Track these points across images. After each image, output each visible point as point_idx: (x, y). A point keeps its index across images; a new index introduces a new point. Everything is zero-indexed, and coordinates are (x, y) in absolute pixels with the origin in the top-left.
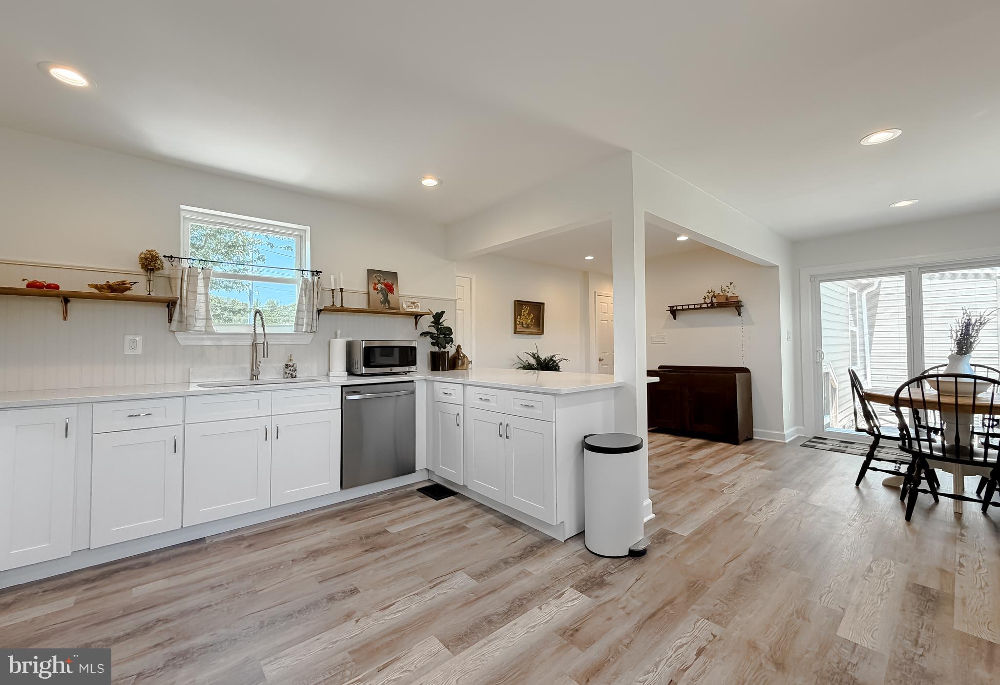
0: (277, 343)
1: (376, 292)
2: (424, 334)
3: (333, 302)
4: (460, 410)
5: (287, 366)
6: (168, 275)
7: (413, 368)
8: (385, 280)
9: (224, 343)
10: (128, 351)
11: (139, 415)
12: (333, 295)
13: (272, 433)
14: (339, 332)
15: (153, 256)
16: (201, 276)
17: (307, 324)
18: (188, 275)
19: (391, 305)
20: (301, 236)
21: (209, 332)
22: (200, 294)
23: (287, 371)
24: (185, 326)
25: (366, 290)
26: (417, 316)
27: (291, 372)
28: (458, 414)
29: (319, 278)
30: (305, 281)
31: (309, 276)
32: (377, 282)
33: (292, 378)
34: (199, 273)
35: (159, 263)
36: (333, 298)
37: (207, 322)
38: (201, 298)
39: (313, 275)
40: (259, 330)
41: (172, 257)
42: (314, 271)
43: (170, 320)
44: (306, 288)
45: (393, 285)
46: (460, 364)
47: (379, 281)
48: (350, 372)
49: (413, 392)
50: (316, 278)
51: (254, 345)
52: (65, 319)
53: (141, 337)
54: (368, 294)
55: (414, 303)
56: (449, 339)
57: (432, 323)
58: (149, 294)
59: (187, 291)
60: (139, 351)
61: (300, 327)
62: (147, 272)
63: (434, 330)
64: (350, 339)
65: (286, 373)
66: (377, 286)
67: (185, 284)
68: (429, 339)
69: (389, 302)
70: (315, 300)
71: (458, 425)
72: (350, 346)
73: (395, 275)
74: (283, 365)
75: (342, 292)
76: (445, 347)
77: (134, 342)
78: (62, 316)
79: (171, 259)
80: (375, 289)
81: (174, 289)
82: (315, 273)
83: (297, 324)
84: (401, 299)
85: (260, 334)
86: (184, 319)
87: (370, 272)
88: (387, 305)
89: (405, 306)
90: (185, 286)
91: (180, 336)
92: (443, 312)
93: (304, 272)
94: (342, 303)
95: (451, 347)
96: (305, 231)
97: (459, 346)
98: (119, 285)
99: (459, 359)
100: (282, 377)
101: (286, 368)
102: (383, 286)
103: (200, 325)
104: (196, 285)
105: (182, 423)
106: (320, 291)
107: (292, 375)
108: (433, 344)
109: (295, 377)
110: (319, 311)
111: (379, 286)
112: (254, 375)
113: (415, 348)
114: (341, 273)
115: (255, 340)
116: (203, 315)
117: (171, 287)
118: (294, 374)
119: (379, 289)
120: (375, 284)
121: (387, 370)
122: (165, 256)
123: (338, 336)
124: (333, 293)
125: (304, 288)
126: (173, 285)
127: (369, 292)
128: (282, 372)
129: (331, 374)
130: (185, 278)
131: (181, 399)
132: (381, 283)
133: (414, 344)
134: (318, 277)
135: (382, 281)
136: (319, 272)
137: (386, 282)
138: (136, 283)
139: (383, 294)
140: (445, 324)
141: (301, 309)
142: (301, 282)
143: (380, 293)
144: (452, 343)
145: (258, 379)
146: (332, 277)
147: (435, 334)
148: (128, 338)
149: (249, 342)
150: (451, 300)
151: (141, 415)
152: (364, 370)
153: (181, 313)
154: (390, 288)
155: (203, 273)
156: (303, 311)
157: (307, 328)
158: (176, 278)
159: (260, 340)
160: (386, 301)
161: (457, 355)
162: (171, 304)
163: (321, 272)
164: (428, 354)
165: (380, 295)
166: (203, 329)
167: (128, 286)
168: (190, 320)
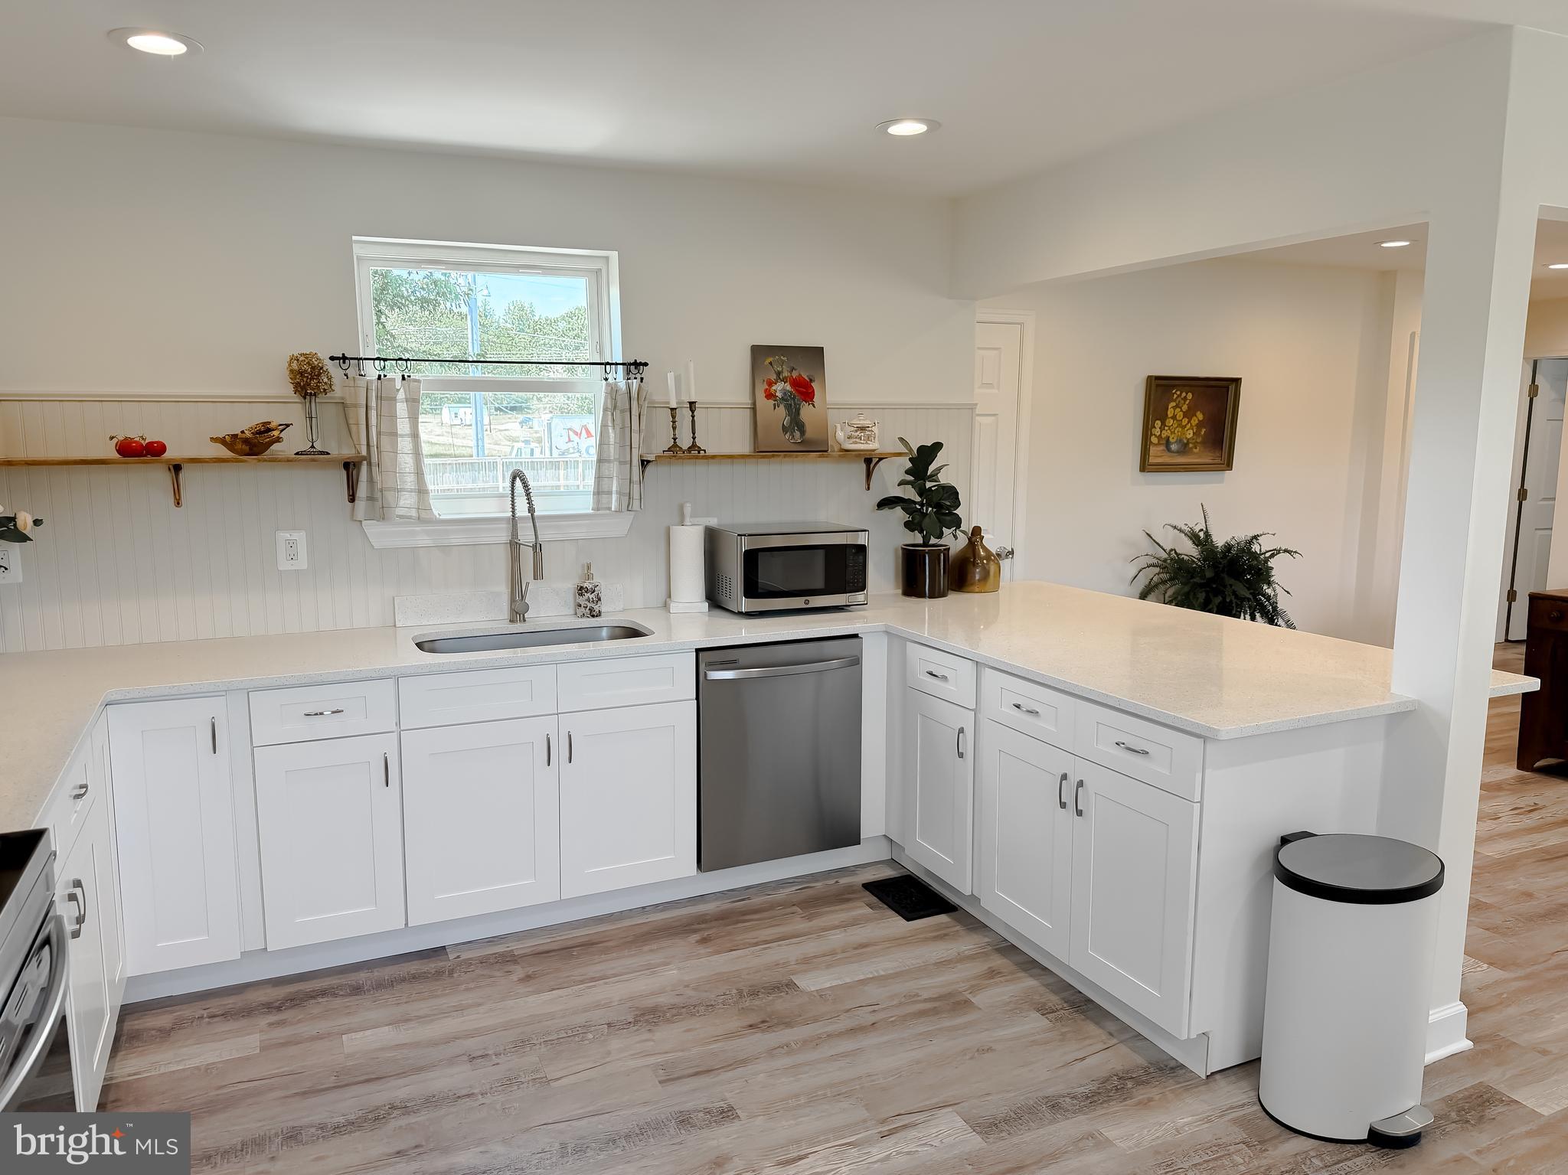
0: (560, 537)
1: (771, 402)
2: (886, 503)
3: (675, 439)
4: (967, 721)
5: (581, 591)
6: (343, 398)
8: (793, 369)
9: (456, 539)
10: (284, 565)
11: (321, 714)
12: (674, 422)
13: (560, 750)
14: (688, 509)
15: (313, 368)
16: (401, 395)
17: (619, 493)
18: (377, 397)
19: (809, 434)
20: (598, 272)
21: (423, 517)
22: (402, 436)
23: (582, 600)
24: (381, 511)
25: (745, 399)
26: (870, 462)
27: (589, 605)
28: (961, 731)
29: (642, 379)
30: (613, 391)
31: (619, 376)
32: (773, 377)
33: (593, 616)
34: (398, 390)
35: (326, 380)
36: (674, 428)
37: (419, 499)
38: (405, 445)
39: (628, 372)
40: (522, 510)
41: (344, 358)
42: (630, 364)
43: (352, 499)
44: (615, 408)
45: (811, 380)
46: (977, 577)
47: (779, 374)
48: (714, 599)
49: (856, 662)
50: (635, 383)
51: (514, 545)
52: (178, 504)
53: (303, 534)
54: (754, 409)
55: (862, 429)
56: (948, 518)
57: (907, 472)
58: (313, 447)
59: (379, 434)
60: (302, 563)
61: (604, 498)
62: (305, 398)
63: (910, 493)
64: (713, 522)
65: (580, 606)
66: (774, 388)
67: (373, 414)
68: (899, 514)
69: (801, 427)
70: (635, 436)
71: (961, 755)
72: (713, 540)
73: (816, 354)
74: (571, 585)
75: (693, 412)
76: (940, 536)
77: (291, 544)
78: (172, 499)
79: (344, 363)
80: (770, 395)
81: (353, 428)
82: (634, 367)
83: (598, 493)
84: (833, 417)
85: (523, 518)
86: (378, 495)
87: (759, 353)
88: (797, 434)
89: (840, 435)
90: (373, 420)
91: (372, 528)
92: (938, 446)
93: (608, 367)
94: (694, 438)
95: (955, 537)
96: (607, 258)
97: (977, 531)
99: (974, 564)
100: (573, 612)
101: (581, 595)
102: (788, 387)
103: (406, 502)
104: (393, 417)
105: (394, 728)
106: (644, 412)
107: (591, 610)
108: (908, 525)
109: (599, 614)
110: (644, 463)
111: (779, 388)
112: (517, 613)
113: (862, 549)
114: (692, 365)
115: (514, 533)
116: (410, 481)
117: (348, 425)
118: (597, 608)
119: (779, 394)
120: (770, 384)
121: (798, 602)
122: (332, 358)
123: (687, 521)
124: (674, 417)
125: (609, 406)
126: (351, 421)
127: (754, 403)
128: (572, 604)
129: (674, 607)
130: (373, 403)
131: (391, 681)
132: (784, 380)
133: (861, 539)
134: (639, 376)
135: (786, 374)
136: (641, 364)
137: (795, 374)
138: (288, 426)
139: (788, 407)
140: (944, 478)
141: (605, 456)
142: (603, 395)
143: (782, 406)
144: (958, 526)
145: (525, 621)
146: (671, 376)
147: (915, 503)
148: (284, 535)
149: (504, 536)
150: (959, 407)
151: (325, 713)
152: (745, 604)
153: (371, 480)
154: (804, 391)
155: (404, 389)
156: (609, 461)
157: (620, 501)
158: (356, 406)
159: (526, 536)
160: (796, 424)
161: (970, 554)
162: (350, 467)
163: (646, 364)
164: (896, 550)
165: (782, 411)
166: (414, 513)
167: (276, 433)
168: (389, 495)
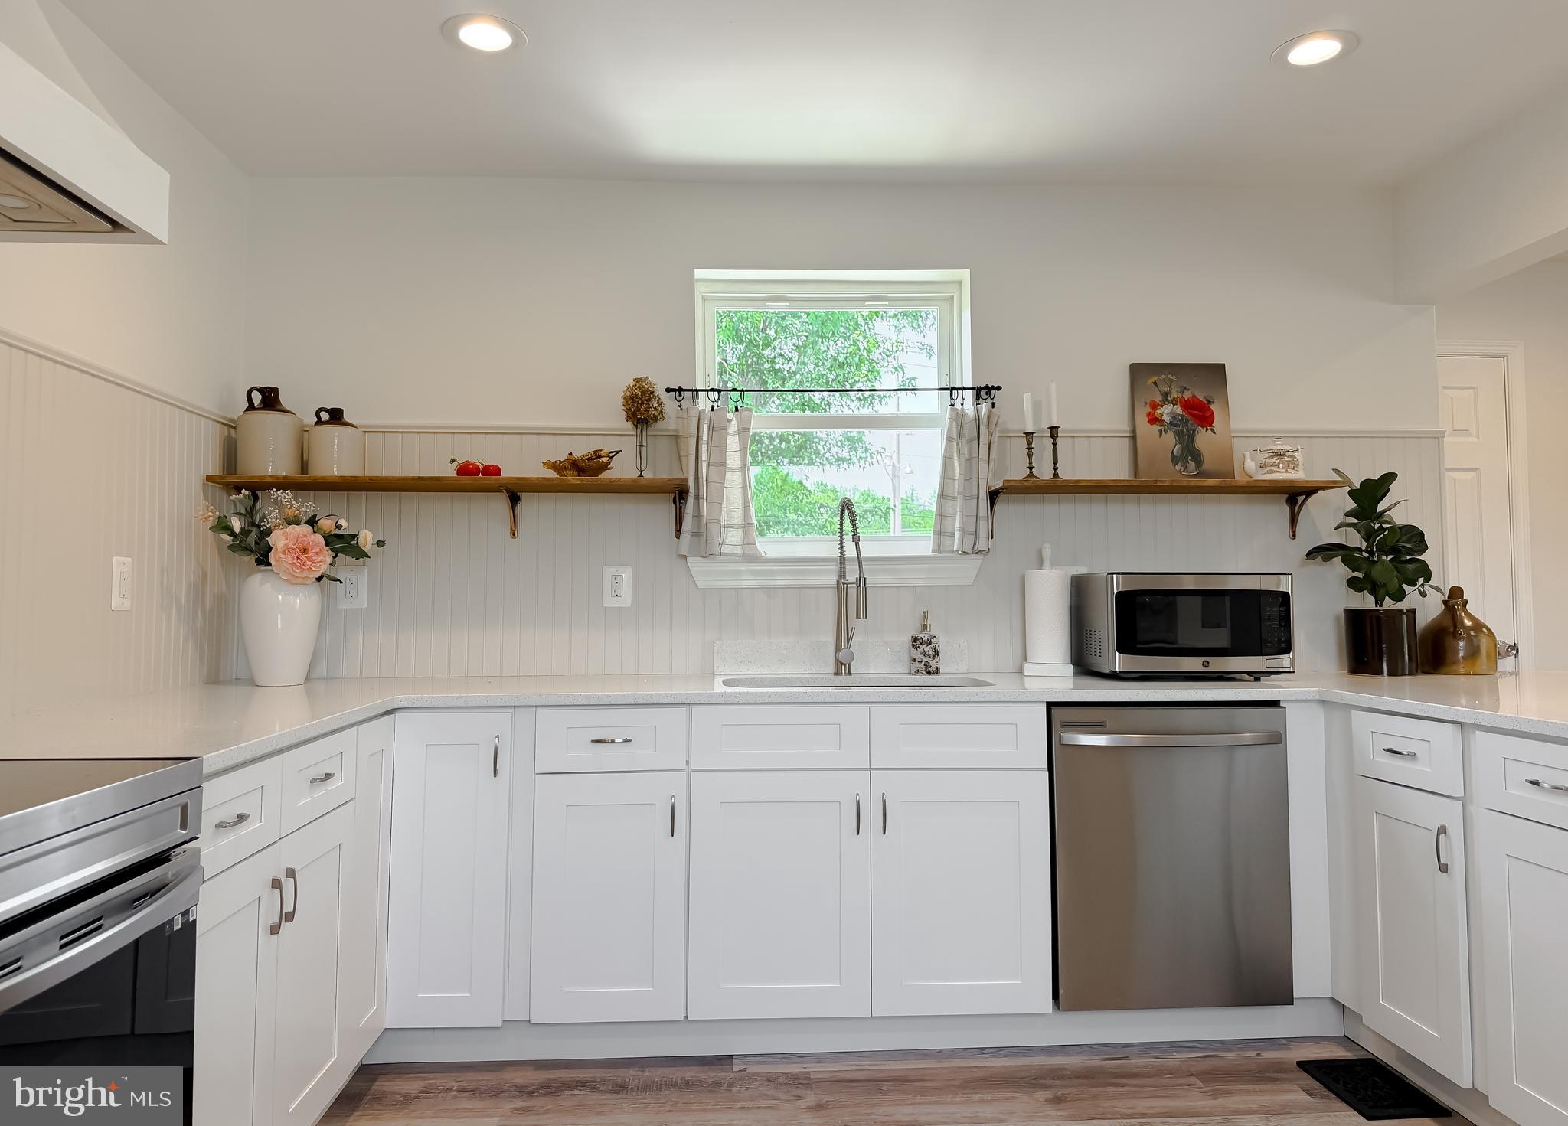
0: (896, 582)
1: (1156, 428)
2: (1323, 552)
3: (1031, 468)
4: (1450, 815)
5: (916, 642)
6: (676, 430)
7: (1284, 661)
8: (1184, 389)
9: (780, 581)
10: (609, 602)
11: (613, 741)
12: (1030, 449)
13: (871, 816)
14: (1047, 551)
15: (644, 391)
16: (733, 427)
17: (963, 530)
18: (709, 428)
19: (1207, 465)
20: (950, 300)
21: (751, 557)
22: (732, 470)
23: (916, 654)
24: (704, 545)
25: (1124, 427)
26: (1295, 496)
27: (925, 659)
28: (1442, 830)
29: (993, 404)
30: (959, 417)
31: (968, 400)
32: (1159, 399)
33: (929, 673)
34: (730, 421)
35: (656, 405)
36: (1030, 456)
37: (745, 534)
38: (733, 479)
39: (978, 397)
40: (850, 550)
41: (680, 390)
42: (980, 389)
43: (679, 531)
44: (961, 434)
45: (1209, 402)
46: (1461, 654)
47: (1166, 395)
48: (1083, 665)
49: (1277, 739)
50: (985, 407)
51: (841, 587)
52: (514, 535)
53: (629, 570)
54: (1133, 437)
55: (1280, 454)
56: (1410, 566)
57: (1348, 514)
58: (641, 475)
59: (708, 465)
60: (626, 600)
61: (947, 540)
62: (637, 426)
63: (1355, 539)
64: (1082, 570)
65: (914, 660)
66: (1159, 411)
67: (704, 448)
68: (1338, 570)
69: (1197, 457)
70: (983, 466)
71: (1443, 868)
72: (1080, 590)
73: (1216, 372)
74: (907, 639)
75: (1054, 439)
76: (1400, 596)
77: (617, 580)
78: (508, 532)
79: (680, 395)
80: (1154, 420)
81: (684, 460)
82: (984, 392)
83: (940, 533)
84: (1238, 445)
85: (851, 559)
86: (703, 530)
87: (1138, 372)
88: (1192, 465)
89: (1251, 465)
90: (704, 456)
91: (696, 565)
92: (1389, 478)
93: (955, 392)
94: (1056, 469)
95: (1423, 594)
96: (960, 283)
97: (1456, 593)
98: (592, 459)
99: (1456, 636)
100: (907, 671)
101: (915, 647)
102: (1178, 410)
103: (733, 539)
104: (723, 447)
105: (684, 767)
106: (995, 439)
107: (927, 665)
108: (1353, 583)
109: (937, 672)
110: (994, 496)
111: (1166, 412)
112: (842, 664)
113: (1285, 598)
114: (1053, 386)
115: (842, 573)
116: (737, 517)
117: (680, 457)
118: (933, 664)
119: (1166, 419)
120: (1155, 406)
121: (1193, 664)
122: (668, 390)
123: (1047, 563)
124: (1029, 443)
125: (955, 436)
126: (683, 453)
127: (1134, 431)
128: (906, 659)
129: (1028, 669)
130: (705, 437)
131: (683, 710)
132: (1174, 402)
133: (1284, 585)
134: (990, 401)
135: (1175, 395)
136: (993, 388)
137: (1187, 395)
138: (617, 452)
139: (1179, 434)
140: (1400, 517)
141: (949, 492)
142: (947, 420)
143: (1170, 433)
144: (1428, 579)
145: (850, 674)
146: (1027, 398)
147: (1359, 549)
148: (609, 571)
149: (831, 580)
150: (1419, 436)
151: (616, 741)
152: (1119, 662)
153: (698, 515)
154: (1200, 414)
155: (737, 419)
156: (954, 498)
157: (963, 541)
158: (686, 438)
159: (851, 576)
160: (1190, 452)
161: (1448, 623)
162: (679, 493)
163: (999, 388)
164: (1338, 618)
165: (1170, 438)
166: (739, 551)
167: (605, 459)
168: (714, 528)
